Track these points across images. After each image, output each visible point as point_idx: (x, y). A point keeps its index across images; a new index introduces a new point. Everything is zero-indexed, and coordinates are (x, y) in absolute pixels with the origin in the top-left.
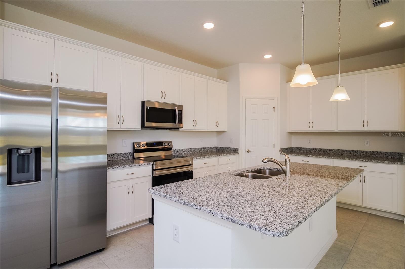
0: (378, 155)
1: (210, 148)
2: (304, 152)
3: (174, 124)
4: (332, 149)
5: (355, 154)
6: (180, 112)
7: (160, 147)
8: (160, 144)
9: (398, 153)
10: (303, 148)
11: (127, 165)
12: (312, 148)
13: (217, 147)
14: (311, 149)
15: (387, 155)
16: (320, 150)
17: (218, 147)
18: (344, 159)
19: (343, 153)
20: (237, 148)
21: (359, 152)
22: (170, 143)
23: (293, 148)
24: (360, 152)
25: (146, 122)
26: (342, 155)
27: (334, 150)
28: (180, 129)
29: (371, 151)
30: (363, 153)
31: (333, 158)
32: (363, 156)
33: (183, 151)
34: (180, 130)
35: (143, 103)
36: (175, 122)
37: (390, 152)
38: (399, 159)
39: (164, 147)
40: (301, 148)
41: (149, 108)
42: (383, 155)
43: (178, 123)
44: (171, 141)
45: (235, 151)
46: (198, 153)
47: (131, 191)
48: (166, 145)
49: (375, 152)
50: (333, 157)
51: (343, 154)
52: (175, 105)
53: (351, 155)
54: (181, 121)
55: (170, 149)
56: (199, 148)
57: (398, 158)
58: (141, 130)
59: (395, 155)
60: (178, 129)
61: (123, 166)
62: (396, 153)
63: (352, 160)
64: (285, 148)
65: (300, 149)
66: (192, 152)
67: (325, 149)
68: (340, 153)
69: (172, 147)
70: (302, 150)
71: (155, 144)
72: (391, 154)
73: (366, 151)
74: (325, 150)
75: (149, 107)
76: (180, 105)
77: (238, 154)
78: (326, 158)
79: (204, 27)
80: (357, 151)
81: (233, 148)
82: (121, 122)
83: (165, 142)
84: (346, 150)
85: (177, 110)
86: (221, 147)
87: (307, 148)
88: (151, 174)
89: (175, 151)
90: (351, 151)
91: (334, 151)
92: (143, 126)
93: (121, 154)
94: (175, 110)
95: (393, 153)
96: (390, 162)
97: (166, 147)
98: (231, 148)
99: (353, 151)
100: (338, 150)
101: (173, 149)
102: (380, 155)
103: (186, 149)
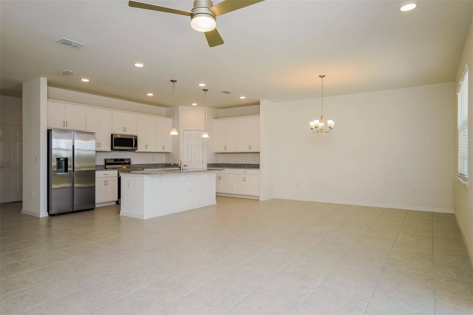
1: (160, 164)
3: (132, 147)
6: (135, 140)
7: (123, 162)
8: (123, 160)
13: (165, 164)
14: (229, 164)
16: (234, 164)
22: (129, 160)
23: (219, 164)
25: (114, 146)
30: (253, 165)
34: (136, 151)
35: (112, 135)
36: (132, 146)
39: (125, 162)
41: (115, 138)
43: (134, 147)
44: (130, 159)
47: (106, 183)
48: (127, 161)
52: (133, 136)
54: (136, 145)
55: (129, 163)
56: (151, 164)
58: (110, 151)
60: (134, 150)
64: (211, 164)
69: (131, 162)
70: (224, 165)
71: (119, 160)
76: (136, 135)
82: (99, 146)
83: (126, 159)
85: (133, 138)
87: (227, 164)
88: (117, 176)
89: (133, 165)
92: (112, 149)
93: (98, 165)
94: (132, 139)
97: (127, 162)
99: (249, 164)
101: (131, 164)
103: (141, 164)
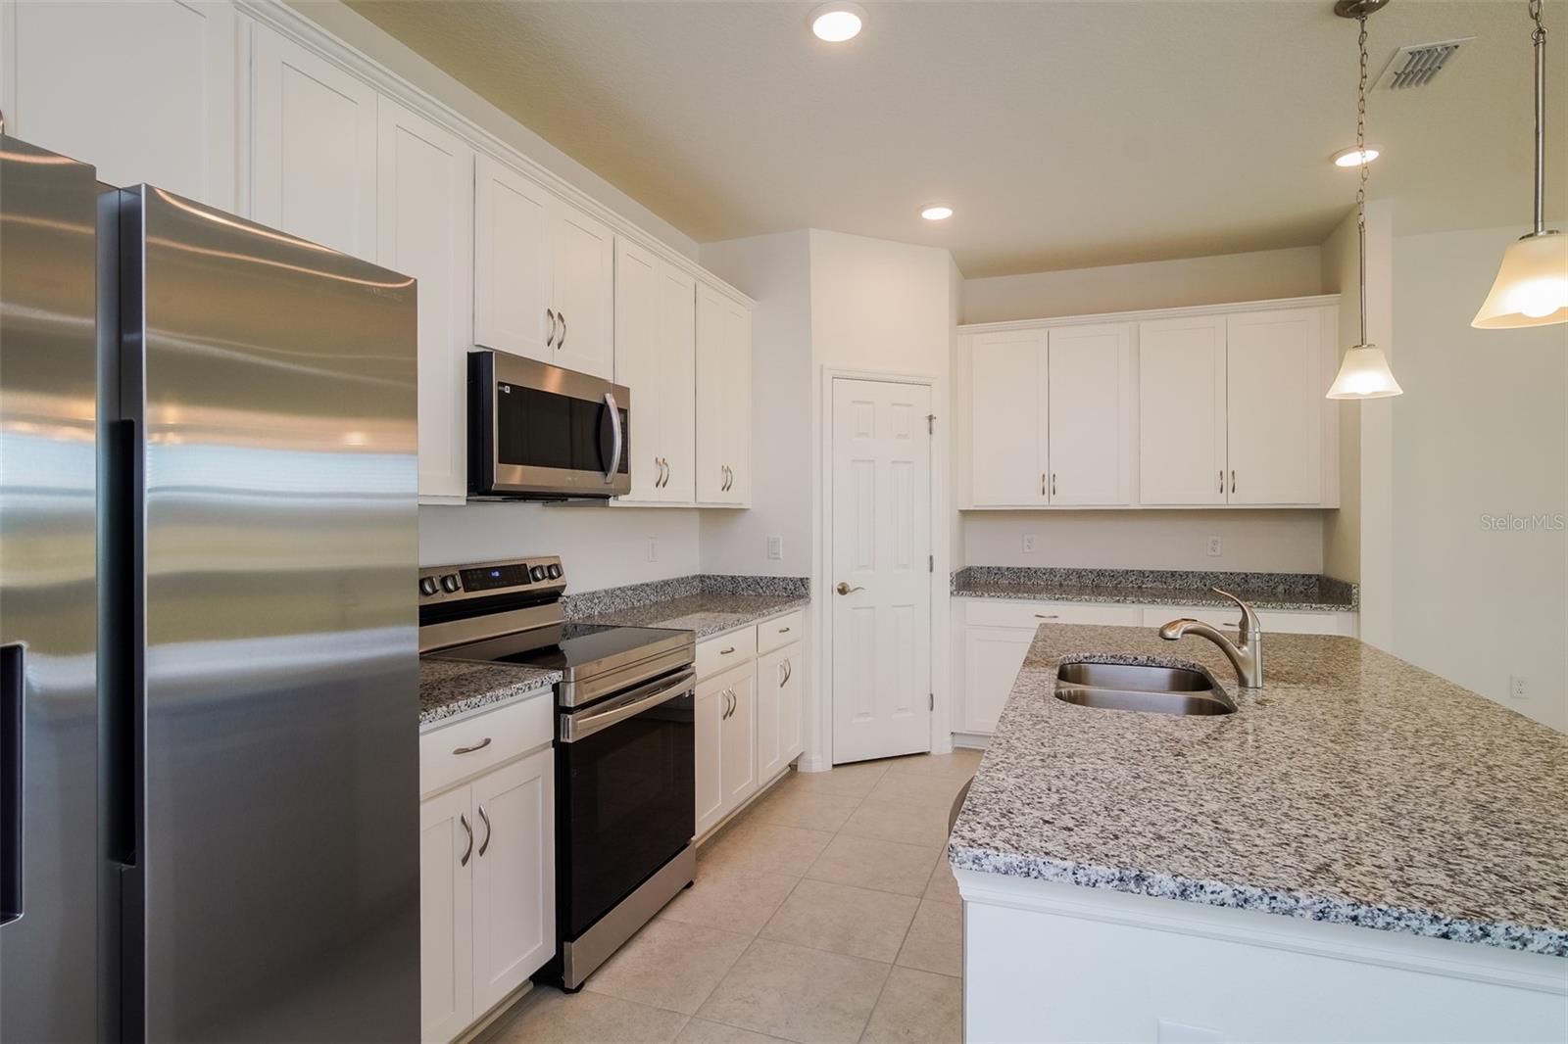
0: (1248, 584)
1: (682, 580)
2: (1010, 583)
3: (607, 474)
4: (1106, 571)
5: (1181, 583)
6: (622, 418)
8: (519, 571)
9: (1303, 576)
10: (1008, 568)
11: (462, 703)
12: (1040, 569)
13: (702, 578)
14: (1035, 572)
15: (1271, 583)
16: (1068, 573)
17: (708, 577)
18: (1178, 604)
19: (1143, 583)
20: (801, 579)
21: (1190, 576)
23: (970, 568)
24: (1194, 576)
25: (500, 462)
26: (1140, 587)
27: (1113, 571)
28: (611, 499)
29: (1226, 573)
30: (1203, 578)
31: (1142, 602)
32: (1203, 589)
33: (596, 601)
34: (612, 502)
35: (476, 363)
37: (1282, 575)
38: (1306, 595)
39: (533, 586)
40: (999, 569)
41: (507, 390)
42: (1260, 584)
43: (619, 471)
45: (795, 591)
46: (644, 605)
47: (476, 842)
48: (541, 580)
49: (1239, 574)
50: (1141, 599)
51: (1144, 586)
53: (1167, 589)
54: (624, 468)
56: (647, 585)
57: (1302, 592)
58: (464, 503)
59: (1294, 583)
60: (601, 498)
61: (444, 708)
62: (1296, 576)
63: (1203, 605)
64: (959, 573)
65: (996, 574)
66: (627, 604)
67: (1085, 570)
68: (1132, 582)
69: (563, 587)
70: (1003, 575)
71: (497, 574)
72: (1285, 578)
73: (1212, 573)
74: (1083, 573)
75: (511, 386)
76: (619, 383)
77: (808, 603)
78: (1118, 601)
79: (815, 29)
80: (1187, 574)
81: (784, 579)
83: (537, 563)
84: (1152, 572)
85: (614, 406)
86: (722, 577)
87: (1020, 570)
90: (1168, 573)
91: (1113, 575)
95: (1288, 575)
96: (1318, 606)
97: (540, 586)
98: (774, 578)
100: (1127, 572)
102: (1254, 583)
103: (606, 591)
